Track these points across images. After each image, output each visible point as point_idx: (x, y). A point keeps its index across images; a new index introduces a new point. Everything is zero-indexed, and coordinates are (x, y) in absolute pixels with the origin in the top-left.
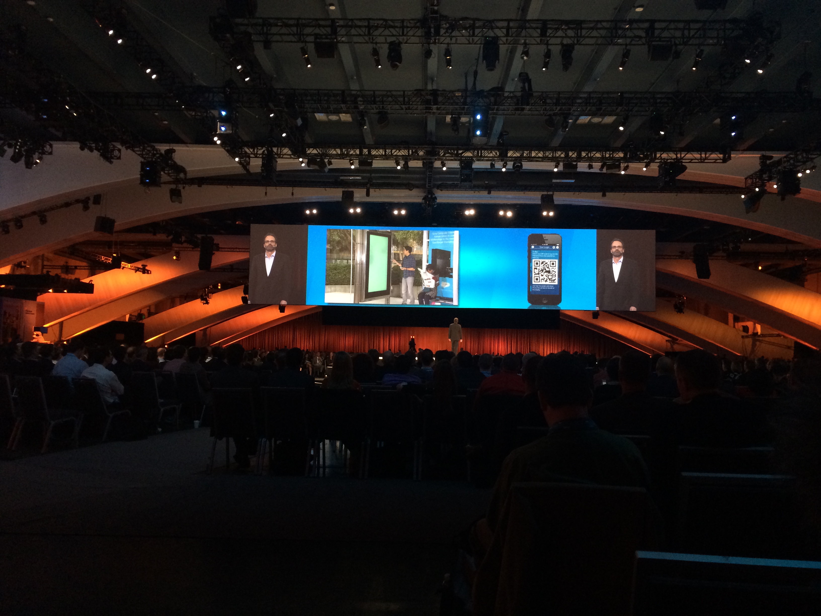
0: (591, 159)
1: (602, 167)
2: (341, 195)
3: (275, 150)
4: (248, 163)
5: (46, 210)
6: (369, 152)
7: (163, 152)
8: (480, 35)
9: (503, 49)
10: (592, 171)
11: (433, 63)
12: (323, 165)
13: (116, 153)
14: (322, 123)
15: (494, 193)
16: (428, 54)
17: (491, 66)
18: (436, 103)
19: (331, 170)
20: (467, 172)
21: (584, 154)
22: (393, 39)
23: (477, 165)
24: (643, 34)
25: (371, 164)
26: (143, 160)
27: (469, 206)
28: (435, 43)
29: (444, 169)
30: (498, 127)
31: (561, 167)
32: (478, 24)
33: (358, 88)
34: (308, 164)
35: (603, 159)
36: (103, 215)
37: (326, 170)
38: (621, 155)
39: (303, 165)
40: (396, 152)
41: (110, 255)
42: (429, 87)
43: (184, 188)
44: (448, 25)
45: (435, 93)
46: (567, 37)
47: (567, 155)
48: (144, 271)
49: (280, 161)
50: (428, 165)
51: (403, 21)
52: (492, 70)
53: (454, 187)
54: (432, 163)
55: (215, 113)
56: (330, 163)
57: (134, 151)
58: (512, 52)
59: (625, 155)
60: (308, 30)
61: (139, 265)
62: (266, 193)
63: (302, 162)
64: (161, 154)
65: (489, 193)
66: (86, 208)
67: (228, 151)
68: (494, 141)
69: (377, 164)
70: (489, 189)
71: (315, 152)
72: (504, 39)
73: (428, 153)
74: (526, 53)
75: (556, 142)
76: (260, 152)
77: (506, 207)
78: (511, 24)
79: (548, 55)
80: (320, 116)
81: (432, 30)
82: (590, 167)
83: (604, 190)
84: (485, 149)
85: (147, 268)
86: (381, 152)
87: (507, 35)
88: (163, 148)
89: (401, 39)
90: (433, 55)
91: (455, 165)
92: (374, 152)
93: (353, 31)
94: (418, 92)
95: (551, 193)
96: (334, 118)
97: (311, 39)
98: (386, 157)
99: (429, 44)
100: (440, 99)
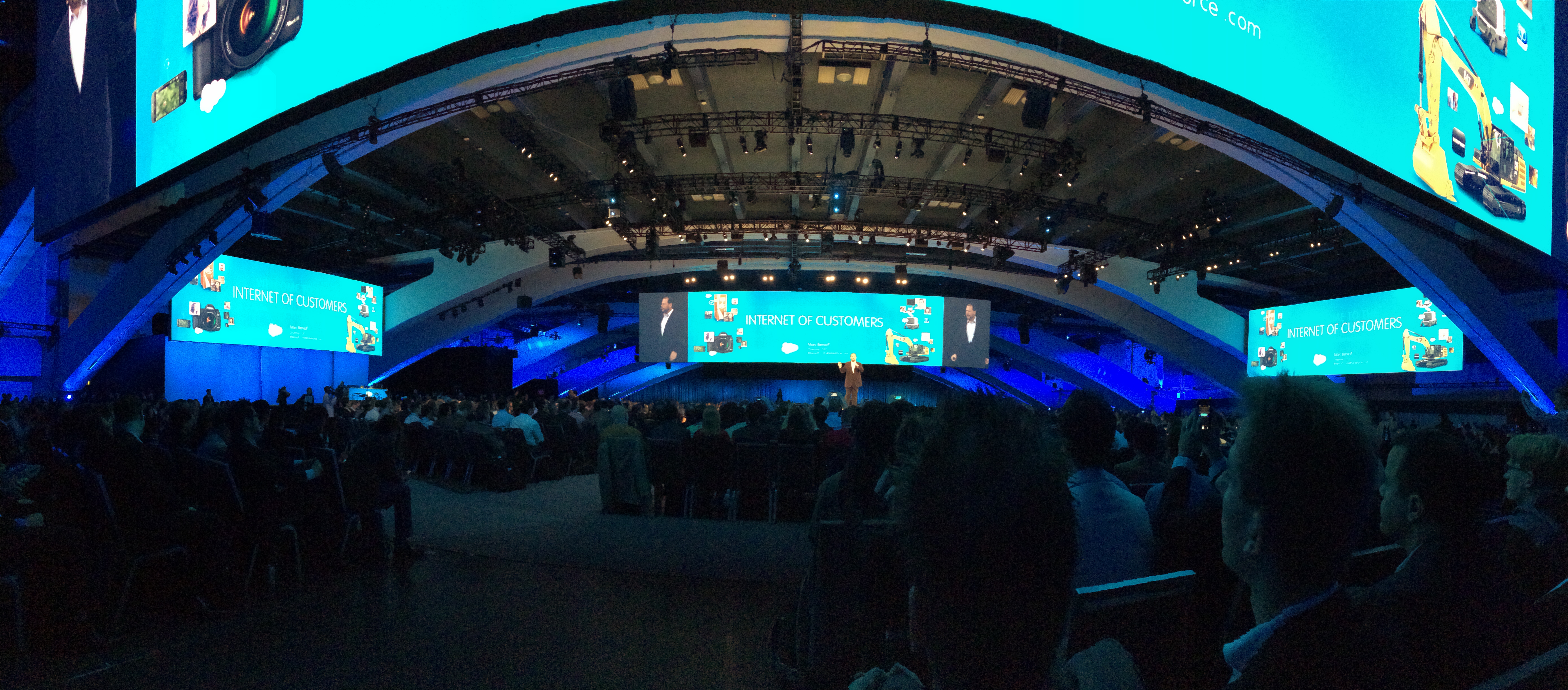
0: (939, 237)
1: (949, 244)
2: (716, 265)
3: (658, 229)
4: (635, 242)
5: (482, 297)
6: (740, 226)
7: (566, 239)
8: (839, 126)
9: (858, 139)
10: (939, 247)
11: (796, 149)
12: (698, 239)
13: (531, 244)
14: (697, 203)
15: (851, 262)
16: (792, 141)
17: (847, 153)
18: (799, 183)
19: (707, 244)
20: (828, 243)
21: (933, 232)
22: (759, 128)
23: (837, 237)
24: (983, 139)
25: (742, 236)
26: (550, 247)
27: (829, 273)
28: (797, 132)
29: (807, 241)
30: (855, 205)
31: (913, 242)
32: (836, 116)
33: (729, 172)
34: (687, 239)
35: (949, 237)
36: (523, 295)
37: (702, 243)
38: (964, 235)
39: (682, 240)
40: (764, 226)
41: (529, 327)
42: (794, 170)
43: (584, 266)
44: (809, 117)
45: (797, 175)
46: (917, 132)
47: (919, 232)
48: (556, 337)
49: (661, 238)
50: (793, 237)
51: (769, 113)
52: (848, 156)
53: (816, 256)
54: (796, 236)
55: (606, 201)
56: (705, 237)
57: (543, 241)
58: (867, 141)
59: (968, 235)
60: (684, 124)
61: (552, 332)
62: (651, 267)
63: (681, 238)
64: (565, 241)
65: (848, 261)
66: (510, 290)
67: (618, 232)
68: (851, 216)
69: (747, 236)
70: (847, 258)
71: (692, 228)
72: (859, 130)
73: (793, 227)
74: (878, 143)
75: (909, 220)
76: (644, 231)
77: (862, 275)
78: (865, 118)
79: (899, 145)
80: (697, 197)
81: (795, 121)
82: (939, 243)
83: (950, 264)
84: (843, 224)
85: (558, 334)
86: (751, 226)
87: (861, 127)
88: (565, 235)
89: (767, 128)
90: (796, 143)
91: (817, 237)
92: (744, 226)
93: (724, 123)
94: (783, 174)
95: (905, 264)
96: (708, 198)
97: (686, 131)
98: (754, 230)
99: (792, 133)
100: (803, 180)
